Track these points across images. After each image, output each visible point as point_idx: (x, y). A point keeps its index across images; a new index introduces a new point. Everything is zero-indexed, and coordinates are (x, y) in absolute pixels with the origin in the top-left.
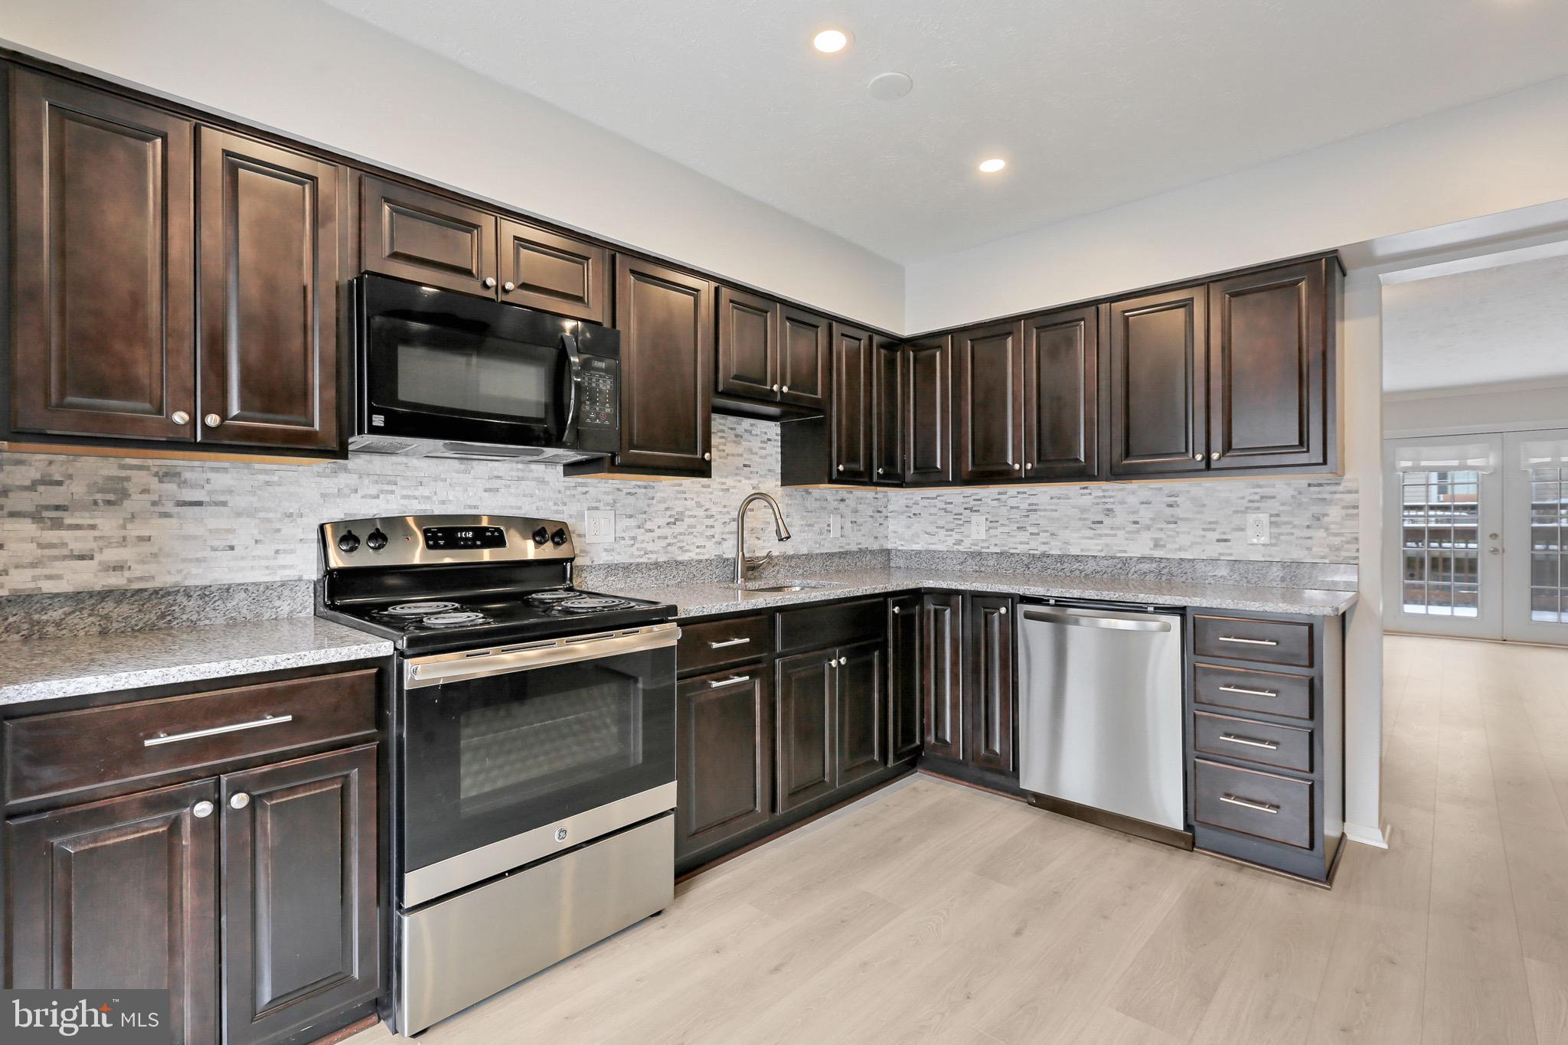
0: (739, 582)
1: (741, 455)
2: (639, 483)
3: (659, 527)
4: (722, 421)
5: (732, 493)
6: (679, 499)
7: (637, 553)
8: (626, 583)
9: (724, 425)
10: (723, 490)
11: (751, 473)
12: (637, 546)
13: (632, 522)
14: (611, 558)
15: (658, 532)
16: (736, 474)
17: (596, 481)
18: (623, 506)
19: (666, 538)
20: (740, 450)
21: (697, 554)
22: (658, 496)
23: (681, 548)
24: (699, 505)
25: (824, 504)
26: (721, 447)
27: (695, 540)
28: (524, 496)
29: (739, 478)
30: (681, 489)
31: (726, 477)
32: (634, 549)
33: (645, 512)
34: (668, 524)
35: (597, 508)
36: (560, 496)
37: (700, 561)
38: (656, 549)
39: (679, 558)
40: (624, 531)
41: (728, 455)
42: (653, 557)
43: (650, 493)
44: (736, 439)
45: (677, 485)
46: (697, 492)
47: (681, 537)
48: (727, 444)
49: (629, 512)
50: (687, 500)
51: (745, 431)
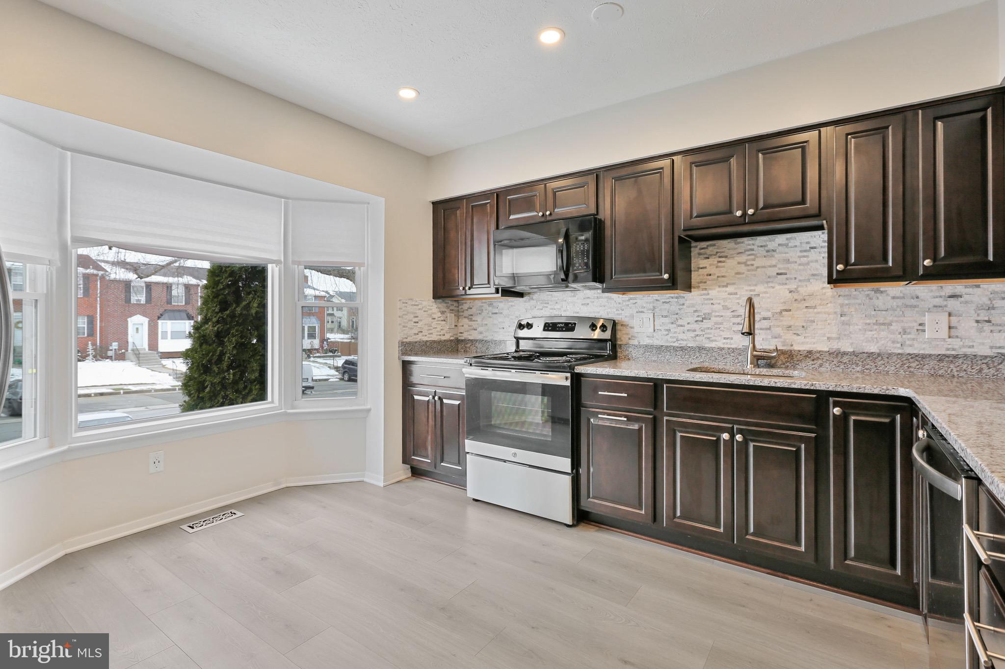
0: (748, 367)
1: (775, 266)
2: (672, 295)
3: (688, 323)
4: (751, 242)
5: (763, 297)
6: (706, 304)
7: (671, 340)
8: (658, 357)
9: (753, 245)
11: (787, 279)
12: (670, 335)
13: (667, 320)
14: (652, 342)
15: (687, 327)
16: (768, 282)
17: (642, 296)
18: (660, 310)
19: (695, 331)
20: (774, 262)
21: (724, 343)
22: (687, 302)
23: (708, 338)
24: (726, 308)
25: (914, 302)
26: (749, 263)
27: (722, 333)
28: (601, 306)
29: (770, 285)
30: (708, 297)
31: (756, 285)
32: (668, 337)
33: (677, 314)
34: (696, 321)
35: (642, 312)
36: (619, 306)
37: (722, 349)
38: (686, 338)
39: (706, 345)
40: (661, 326)
41: (758, 267)
42: (684, 344)
43: (681, 301)
44: (768, 254)
45: (704, 294)
46: (724, 298)
47: (709, 331)
48: (757, 259)
49: (665, 313)
50: (713, 305)
51: (779, 245)
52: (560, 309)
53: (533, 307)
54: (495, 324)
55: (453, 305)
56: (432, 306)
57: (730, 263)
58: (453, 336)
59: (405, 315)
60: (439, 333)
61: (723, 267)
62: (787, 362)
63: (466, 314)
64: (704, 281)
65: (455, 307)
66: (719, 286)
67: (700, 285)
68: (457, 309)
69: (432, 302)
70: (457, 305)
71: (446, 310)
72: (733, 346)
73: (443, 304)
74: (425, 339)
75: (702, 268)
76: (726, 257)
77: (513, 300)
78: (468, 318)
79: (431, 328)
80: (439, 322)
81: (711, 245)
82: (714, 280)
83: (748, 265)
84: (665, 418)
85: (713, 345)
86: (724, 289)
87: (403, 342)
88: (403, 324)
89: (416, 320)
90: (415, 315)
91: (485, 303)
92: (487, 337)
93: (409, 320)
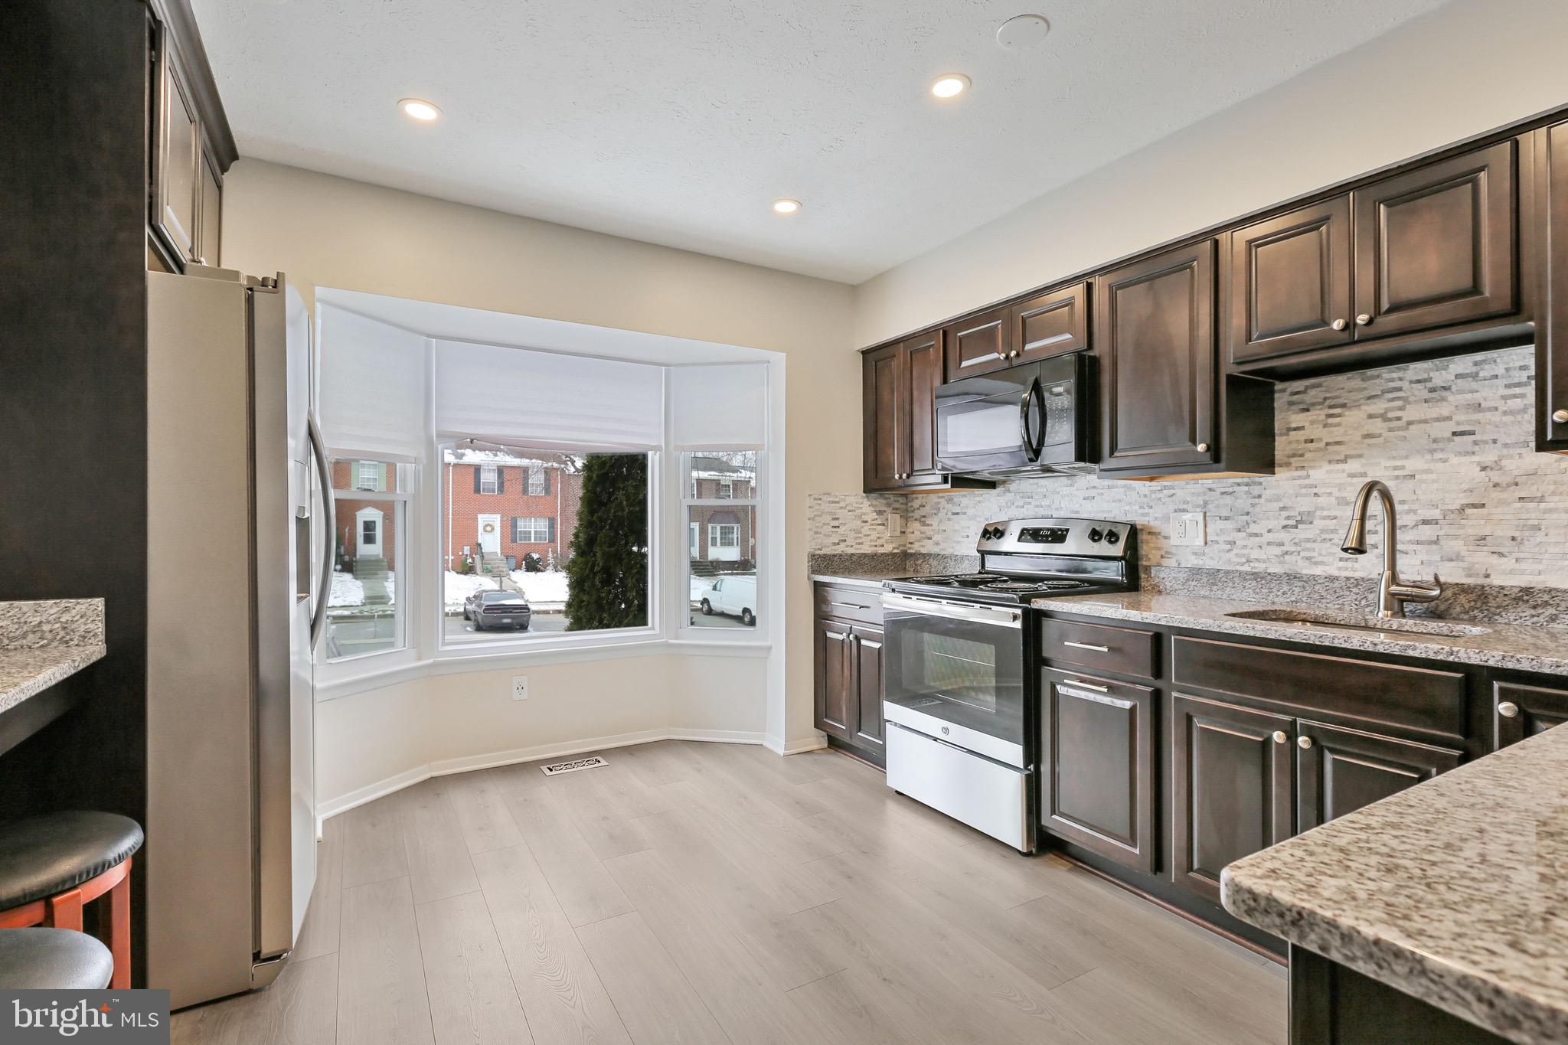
1: (1449, 418)
2: (1239, 480)
3: (1269, 531)
4: (1395, 375)
5: (1422, 481)
6: (1305, 495)
7: (1236, 560)
9: (1401, 379)
10: (1397, 477)
11: (1476, 443)
12: (1235, 551)
13: (1229, 525)
14: (1201, 562)
15: (1270, 537)
16: (1432, 451)
17: (1184, 483)
18: (1217, 506)
19: (1281, 544)
20: (1445, 412)
21: (1340, 569)
22: (1267, 493)
23: (1309, 559)
26: (1391, 415)
28: (1115, 502)
29: (1439, 455)
30: (1307, 482)
31: (1406, 457)
32: (1231, 555)
33: (1248, 514)
34: (1285, 527)
35: (1184, 511)
36: (1146, 500)
37: (1333, 579)
38: (1264, 557)
39: (1304, 572)
40: (1217, 535)
41: (1410, 423)
42: (1260, 567)
43: (1256, 490)
44: (1433, 395)
45: (1299, 477)
46: (1340, 484)
47: (1309, 545)
48: (1408, 406)
49: (1225, 513)
50: (1318, 496)
51: (1457, 376)
52: (1049, 506)
53: (1009, 504)
54: (957, 531)
55: (898, 501)
56: (862, 503)
57: (1352, 417)
58: (898, 548)
59: (818, 516)
60: (873, 543)
61: (1338, 425)
62: (1473, 609)
63: (917, 514)
64: (1300, 452)
65: (901, 504)
66: (1330, 462)
67: (1292, 460)
68: (904, 507)
69: (863, 498)
70: (905, 501)
71: (885, 509)
72: (1357, 575)
73: (880, 500)
74: (851, 551)
75: (1295, 429)
76: (1344, 406)
77: (981, 492)
78: (920, 522)
79: (860, 535)
80: (874, 527)
81: (1314, 386)
82: (1319, 450)
83: (1390, 420)
84: (1174, 694)
85: (1318, 571)
86: (1340, 466)
87: (814, 555)
88: (816, 530)
89: (836, 523)
90: (834, 517)
91: (943, 497)
92: (944, 550)
93: (824, 524)
